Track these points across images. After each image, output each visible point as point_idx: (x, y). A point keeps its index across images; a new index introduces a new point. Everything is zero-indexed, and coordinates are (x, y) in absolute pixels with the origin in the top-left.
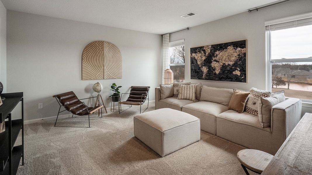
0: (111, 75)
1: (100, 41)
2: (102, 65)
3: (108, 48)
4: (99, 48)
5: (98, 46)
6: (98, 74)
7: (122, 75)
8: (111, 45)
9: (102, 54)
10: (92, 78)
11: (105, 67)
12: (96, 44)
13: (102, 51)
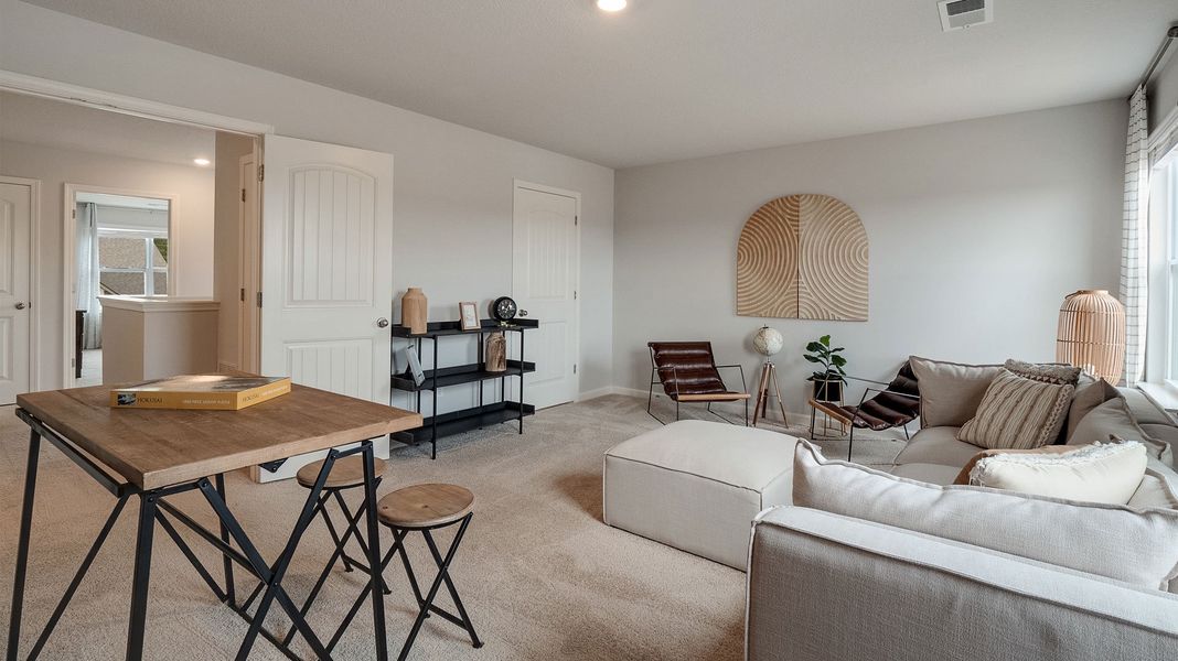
0: (822, 306)
1: (787, 198)
2: (793, 273)
3: (812, 216)
4: (784, 219)
5: (780, 212)
6: (779, 301)
7: (867, 311)
8: (823, 203)
9: (792, 235)
10: (762, 313)
11: (803, 280)
12: (776, 207)
13: (793, 229)
